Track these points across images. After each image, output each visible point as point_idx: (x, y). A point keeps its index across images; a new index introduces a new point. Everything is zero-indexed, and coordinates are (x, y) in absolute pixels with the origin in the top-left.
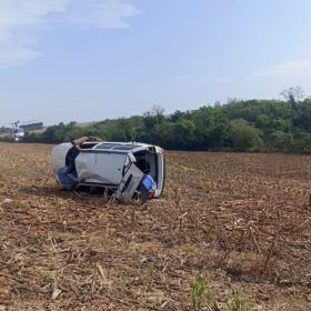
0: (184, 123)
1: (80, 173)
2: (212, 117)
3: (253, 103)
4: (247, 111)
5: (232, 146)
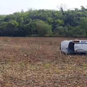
3: (43, 11)
4: (41, 16)
5: (37, 34)
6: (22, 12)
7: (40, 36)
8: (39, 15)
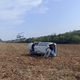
0: (61, 37)
1: (35, 50)
2: (69, 35)
4: (79, 33)
5: (75, 42)
6: (70, 32)
7: (76, 44)
8: (78, 33)
